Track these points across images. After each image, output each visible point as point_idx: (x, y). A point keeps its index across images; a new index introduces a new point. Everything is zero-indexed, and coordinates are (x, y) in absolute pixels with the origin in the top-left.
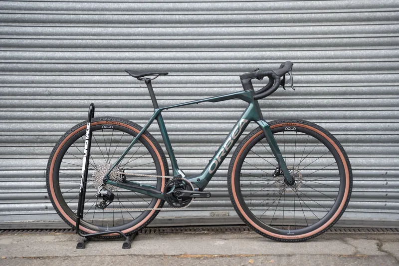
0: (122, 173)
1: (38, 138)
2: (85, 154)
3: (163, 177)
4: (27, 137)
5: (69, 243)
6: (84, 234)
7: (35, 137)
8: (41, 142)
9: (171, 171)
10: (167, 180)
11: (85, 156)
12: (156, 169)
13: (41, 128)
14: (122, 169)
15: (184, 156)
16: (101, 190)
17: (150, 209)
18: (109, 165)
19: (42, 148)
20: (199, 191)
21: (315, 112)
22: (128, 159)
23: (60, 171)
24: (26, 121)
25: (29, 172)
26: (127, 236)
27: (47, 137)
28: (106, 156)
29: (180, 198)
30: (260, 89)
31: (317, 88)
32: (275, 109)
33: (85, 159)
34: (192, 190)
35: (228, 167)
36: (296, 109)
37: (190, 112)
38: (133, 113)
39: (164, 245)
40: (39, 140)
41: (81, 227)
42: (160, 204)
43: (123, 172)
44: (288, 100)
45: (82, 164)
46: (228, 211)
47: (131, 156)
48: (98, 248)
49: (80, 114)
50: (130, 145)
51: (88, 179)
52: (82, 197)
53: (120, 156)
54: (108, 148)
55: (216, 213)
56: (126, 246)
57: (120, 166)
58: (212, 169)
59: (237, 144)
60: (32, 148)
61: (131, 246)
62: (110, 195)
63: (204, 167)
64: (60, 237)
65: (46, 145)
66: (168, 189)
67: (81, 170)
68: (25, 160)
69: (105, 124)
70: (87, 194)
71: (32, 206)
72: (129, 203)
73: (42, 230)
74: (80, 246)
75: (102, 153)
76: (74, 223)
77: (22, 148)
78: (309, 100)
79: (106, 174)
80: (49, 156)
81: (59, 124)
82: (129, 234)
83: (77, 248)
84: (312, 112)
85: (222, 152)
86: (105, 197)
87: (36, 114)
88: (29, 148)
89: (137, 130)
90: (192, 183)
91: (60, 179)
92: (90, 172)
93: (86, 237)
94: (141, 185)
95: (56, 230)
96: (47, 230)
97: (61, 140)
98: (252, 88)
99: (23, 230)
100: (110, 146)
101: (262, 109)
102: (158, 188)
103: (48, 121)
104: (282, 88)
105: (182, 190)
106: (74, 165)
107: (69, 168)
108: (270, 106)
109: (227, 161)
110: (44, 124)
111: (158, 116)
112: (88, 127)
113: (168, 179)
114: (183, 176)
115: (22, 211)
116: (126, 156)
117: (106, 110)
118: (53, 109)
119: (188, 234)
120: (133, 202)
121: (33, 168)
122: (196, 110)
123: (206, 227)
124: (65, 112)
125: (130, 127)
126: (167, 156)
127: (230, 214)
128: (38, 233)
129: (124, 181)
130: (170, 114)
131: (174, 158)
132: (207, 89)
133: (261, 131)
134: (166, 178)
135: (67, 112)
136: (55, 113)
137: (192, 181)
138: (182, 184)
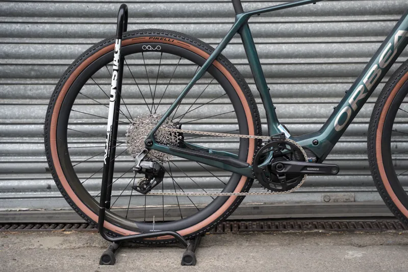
0: (178, 130)
1: (32, 70)
2: (112, 96)
3: (252, 136)
4: (12, 68)
5: (87, 252)
6: (114, 237)
7: (26, 68)
8: (37, 77)
9: (265, 127)
10: (258, 142)
11: (112, 99)
12: (239, 123)
13: (37, 53)
14: (178, 123)
16: (142, 160)
17: (229, 194)
18: (155, 116)
19: (39, 86)
20: (316, 162)
22: (189, 106)
23: (69, 127)
24: (11, 40)
25: (18, 127)
26: (186, 240)
27: (46, 68)
28: (150, 101)
29: (282, 174)
33: (112, 105)
34: (304, 160)
35: (368, 120)
37: (291, 25)
38: (192, 26)
39: (253, 257)
40: (33, 73)
41: (107, 225)
42: (246, 184)
43: (180, 128)
45: (107, 114)
46: (353, 194)
47: (192, 101)
48: (138, 263)
49: (101, 28)
50: (190, 82)
51: (119, 139)
52: (109, 171)
53: (174, 101)
54: (153, 87)
55: (334, 196)
56: (188, 260)
57: (173, 118)
58: (340, 122)
59: (386, 80)
60: (22, 87)
61: (196, 261)
62: (157, 168)
63: (325, 120)
64: (71, 238)
65: (46, 82)
66: (260, 158)
67: (106, 124)
68: (10, 107)
69: (147, 42)
70: (116, 164)
71: (25, 183)
72: (187, 180)
73: (42, 224)
74: (107, 259)
75: (143, 96)
76: (95, 218)
77: (6, 87)
79: (150, 132)
80: (48, 101)
81: (67, 46)
82: (190, 237)
83: (101, 263)
85: (359, 92)
86: (149, 173)
87: (28, 28)
88: (16, 87)
89: (204, 54)
90: (304, 148)
91: (69, 140)
92: (121, 128)
93: (116, 242)
94: (210, 151)
95: (65, 224)
96: (49, 224)
97: (69, 72)
99: (11, 224)
100: (156, 84)
102: (242, 156)
103: (48, 40)
105: (286, 160)
106: (94, 116)
107: (84, 121)
109: (368, 108)
110: (40, 46)
111: (241, 29)
112: (117, 47)
113: (260, 141)
114: (287, 135)
115: (8, 192)
116: (184, 101)
117: (146, 21)
118: (55, 20)
119: (290, 233)
120: (193, 179)
121: (24, 121)
123: (318, 221)
124: (76, 25)
125: (192, 47)
126: (258, 100)
127: (357, 199)
128: (34, 232)
129: (182, 144)
130: (258, 28)
131: (271, 104)
134: (256, 139)
135: (79, 25)
136: (59, 26)
137: (303, 145)
138: (285, 150)
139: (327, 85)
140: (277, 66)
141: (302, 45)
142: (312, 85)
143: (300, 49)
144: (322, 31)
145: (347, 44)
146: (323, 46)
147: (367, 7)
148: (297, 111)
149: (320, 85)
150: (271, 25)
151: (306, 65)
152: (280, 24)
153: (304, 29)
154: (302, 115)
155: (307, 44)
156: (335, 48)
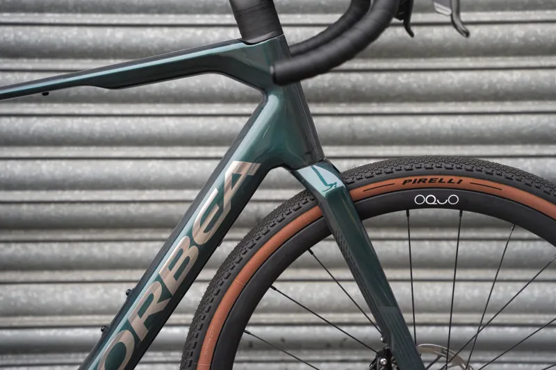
15: (46, 275)
21: (518, 119)
30: (317, 31)
31: (531, 27)
32: (374, 108)
36: (451, 107)
44: (422, 75)
78: (501, 74)
84: (511, 118)
98: (278, 28)
101: (313, 109)
104: (401, 31)
108: (355, 96)
122: (84, 111)
132: (120, 34)
133: (314, 211)
140: (32, 207)
141: (86, 162)
143: (79, 171)
144: (124, 134)
145: (179, 163)
147: (214, 86)
148: (79, 299)
149: (127, 244)
150: (13, 119)
152: (34, 119)
153: (86, 131)
154: (90, 309)
155: (94, 162)
156: (153, 171)
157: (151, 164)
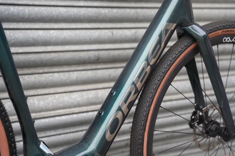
139: (45, 75)
141: (19, 31)
142: (29, 76)
143: (17, 36)
144: (40, 16)
146: (41, 32)
149: (36, 76)
151: (24, 55)
155: (24, 31)
157: (52, 32)
